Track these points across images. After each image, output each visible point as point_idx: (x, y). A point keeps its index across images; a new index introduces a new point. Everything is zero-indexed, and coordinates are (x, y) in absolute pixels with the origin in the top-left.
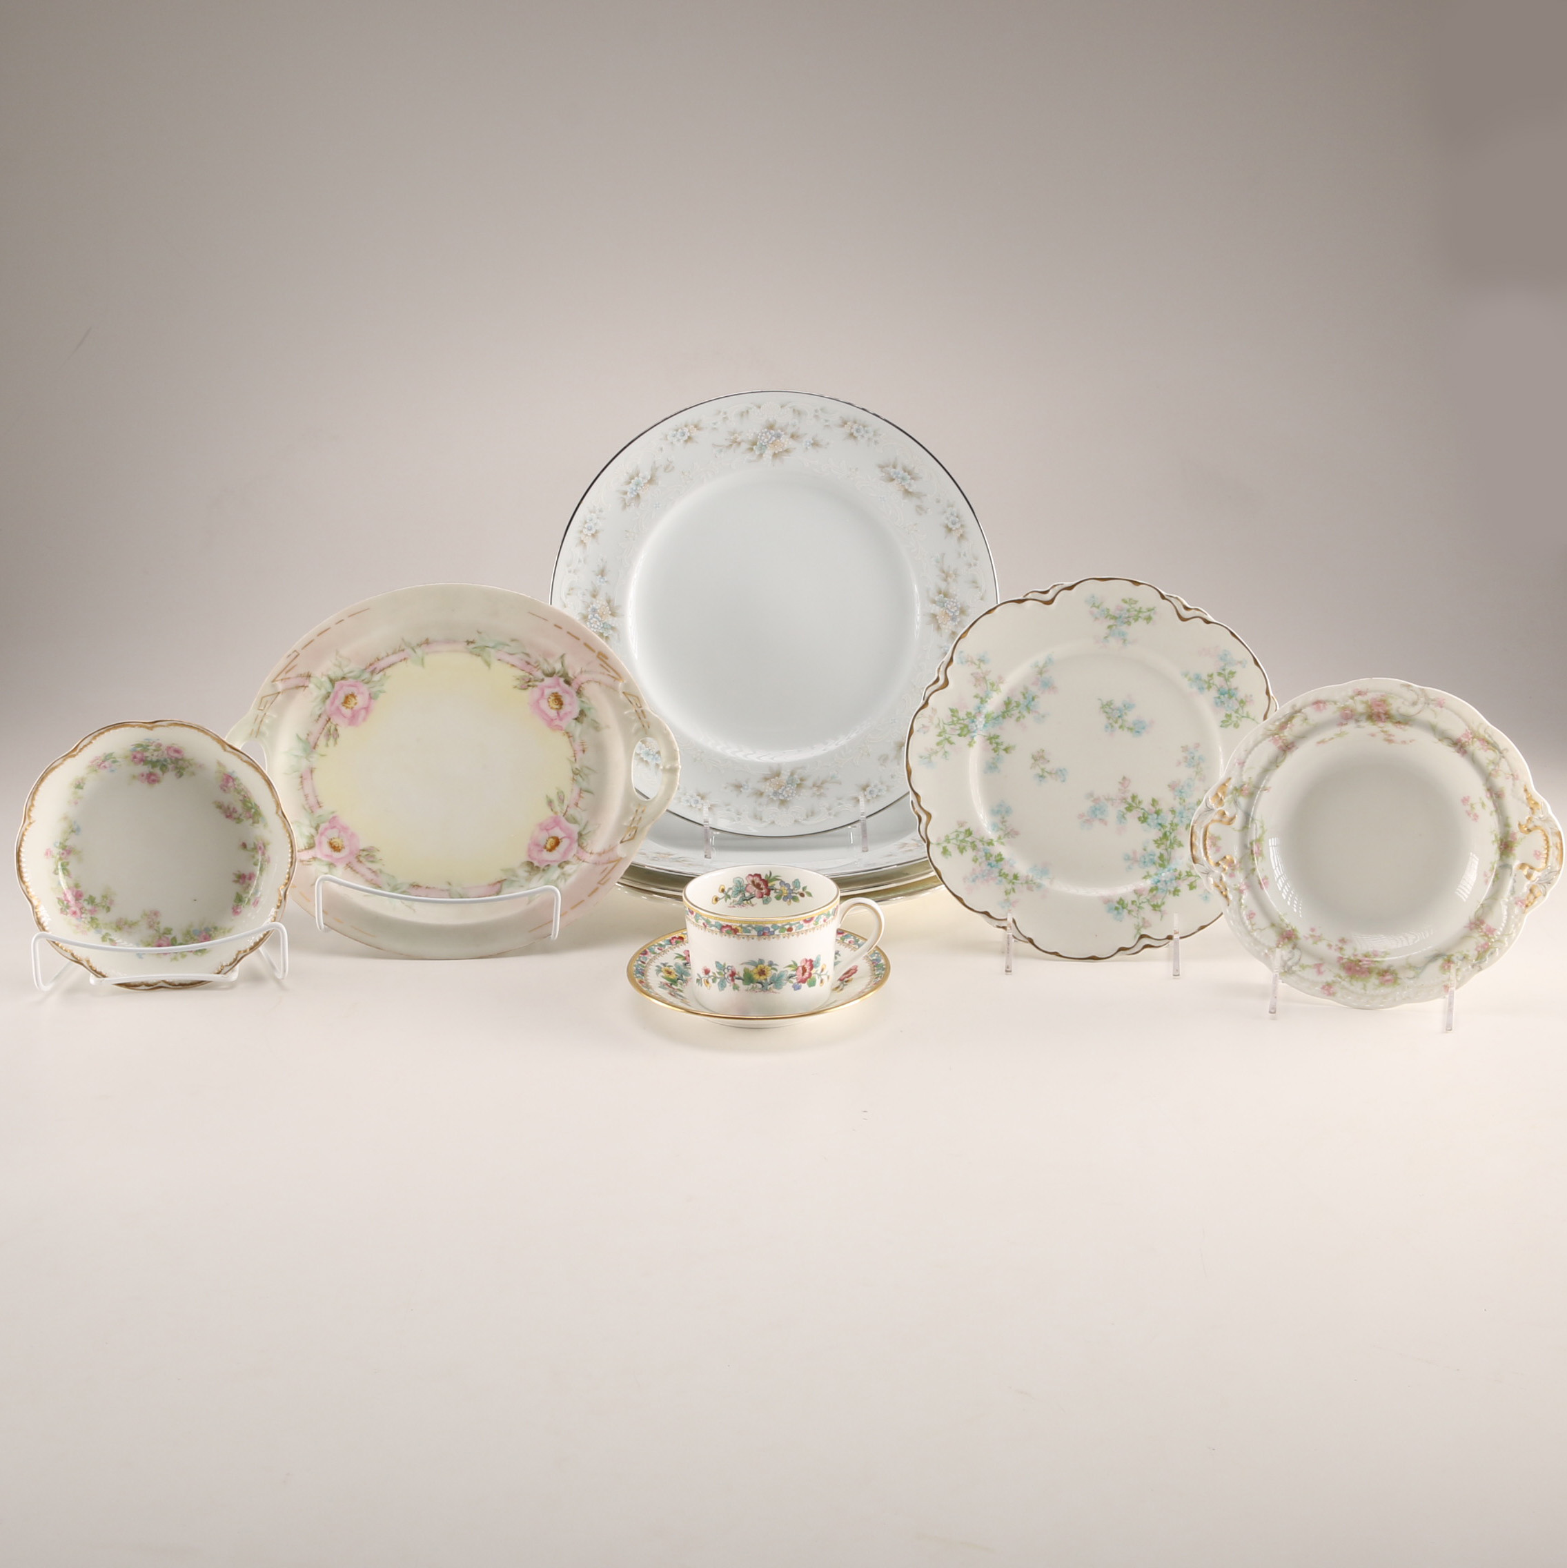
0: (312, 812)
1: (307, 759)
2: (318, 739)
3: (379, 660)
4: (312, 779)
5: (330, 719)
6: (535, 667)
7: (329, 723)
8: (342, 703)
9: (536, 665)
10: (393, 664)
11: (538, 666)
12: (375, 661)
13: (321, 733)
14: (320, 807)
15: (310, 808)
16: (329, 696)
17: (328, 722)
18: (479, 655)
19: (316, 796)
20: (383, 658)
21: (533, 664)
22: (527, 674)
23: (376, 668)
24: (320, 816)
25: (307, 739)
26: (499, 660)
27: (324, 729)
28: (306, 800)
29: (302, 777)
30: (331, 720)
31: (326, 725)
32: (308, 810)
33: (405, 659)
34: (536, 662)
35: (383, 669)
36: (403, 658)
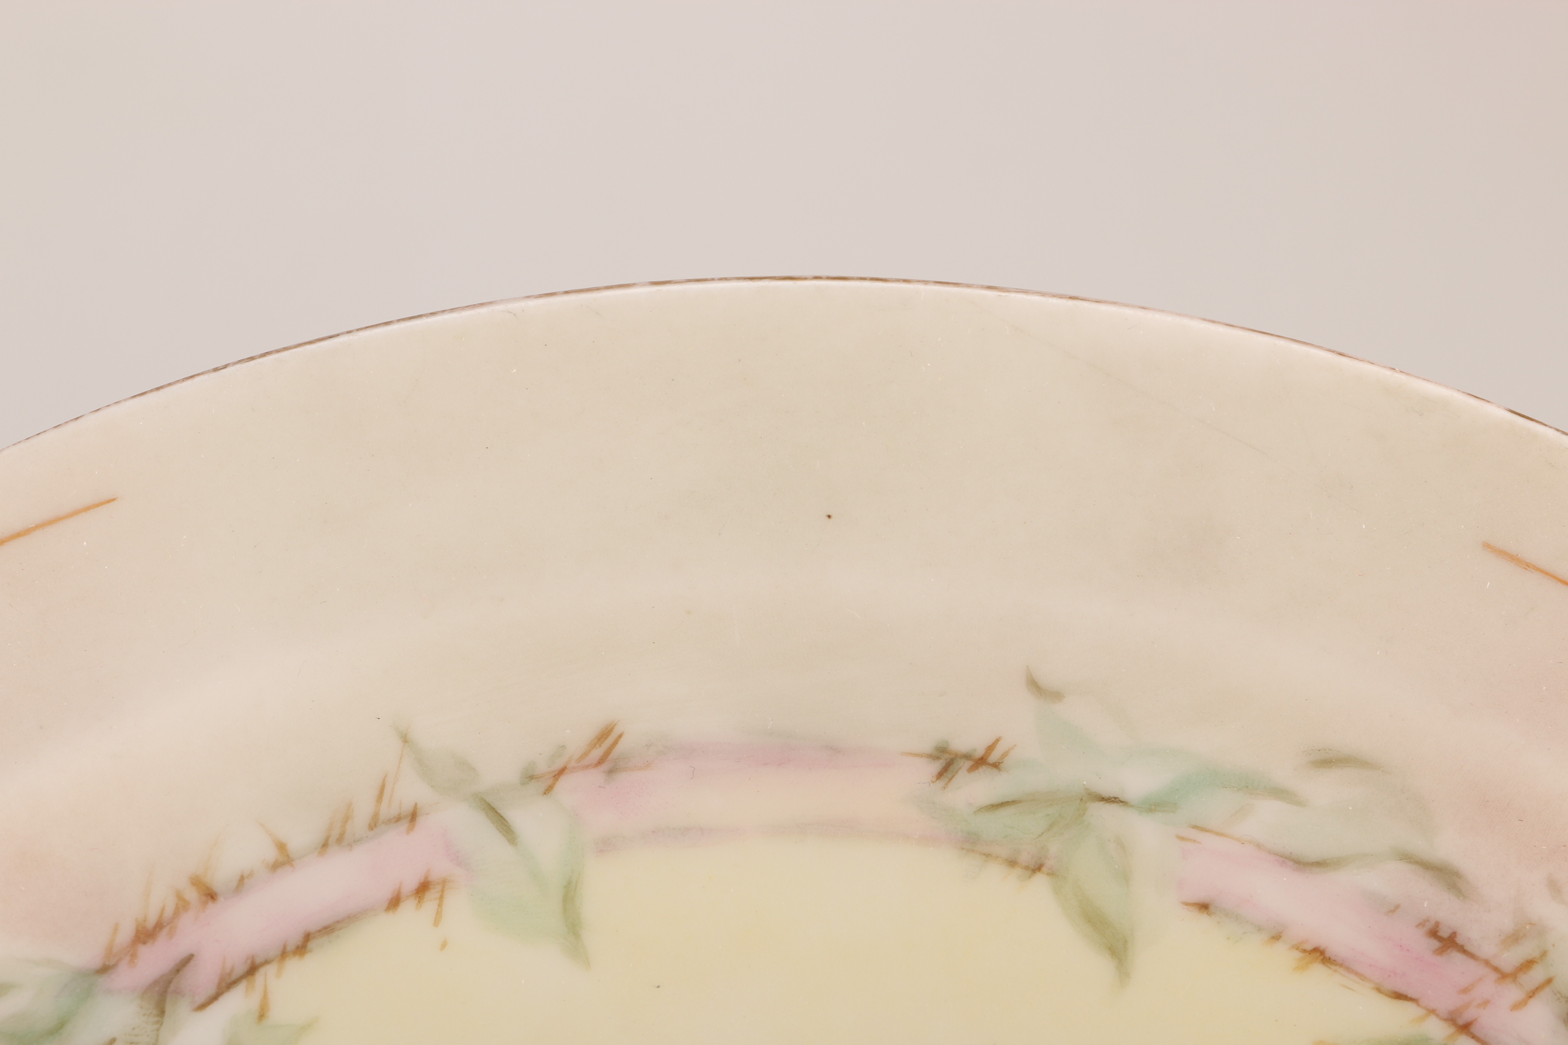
3: (211, 896)
6: (1504, 976)
9: (1510, 958)
10: (328, 930)
11: (1528, 964)
12: (182, 905)
18: (1037, 868)
20: (242, 883)
21: (1487, 949)
22: (1437, 1029)
23: (187, 961)
26: (1204, 907)
33: (423, 888)
34: (1514, 938)
35: (252, 969)
36: (411, 882)
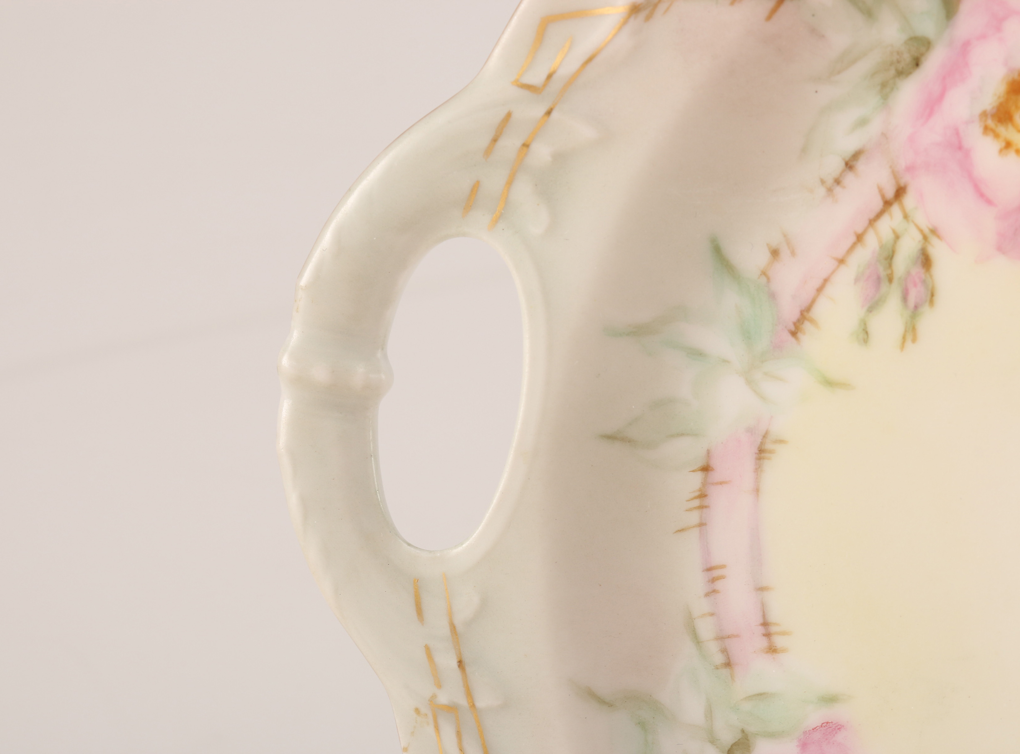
0: (728, 664)
1: (750, 382)
2: (820, 290)
4: (757, 491)
5: (900, 192)
7: (895, 209)
8: (984, 114)
13: (841, 261)
14: (772, 650)
15: (721, 638)
16: (917, 63)
17: (887, 204)
19: (761, 589)
24: (761, 696)
25: (764, 273)
27: (859, 238)
28: (712, 593)
29: (706, 469)
30: (909, 200)
31: (872, 222)
32: (713, 648)
